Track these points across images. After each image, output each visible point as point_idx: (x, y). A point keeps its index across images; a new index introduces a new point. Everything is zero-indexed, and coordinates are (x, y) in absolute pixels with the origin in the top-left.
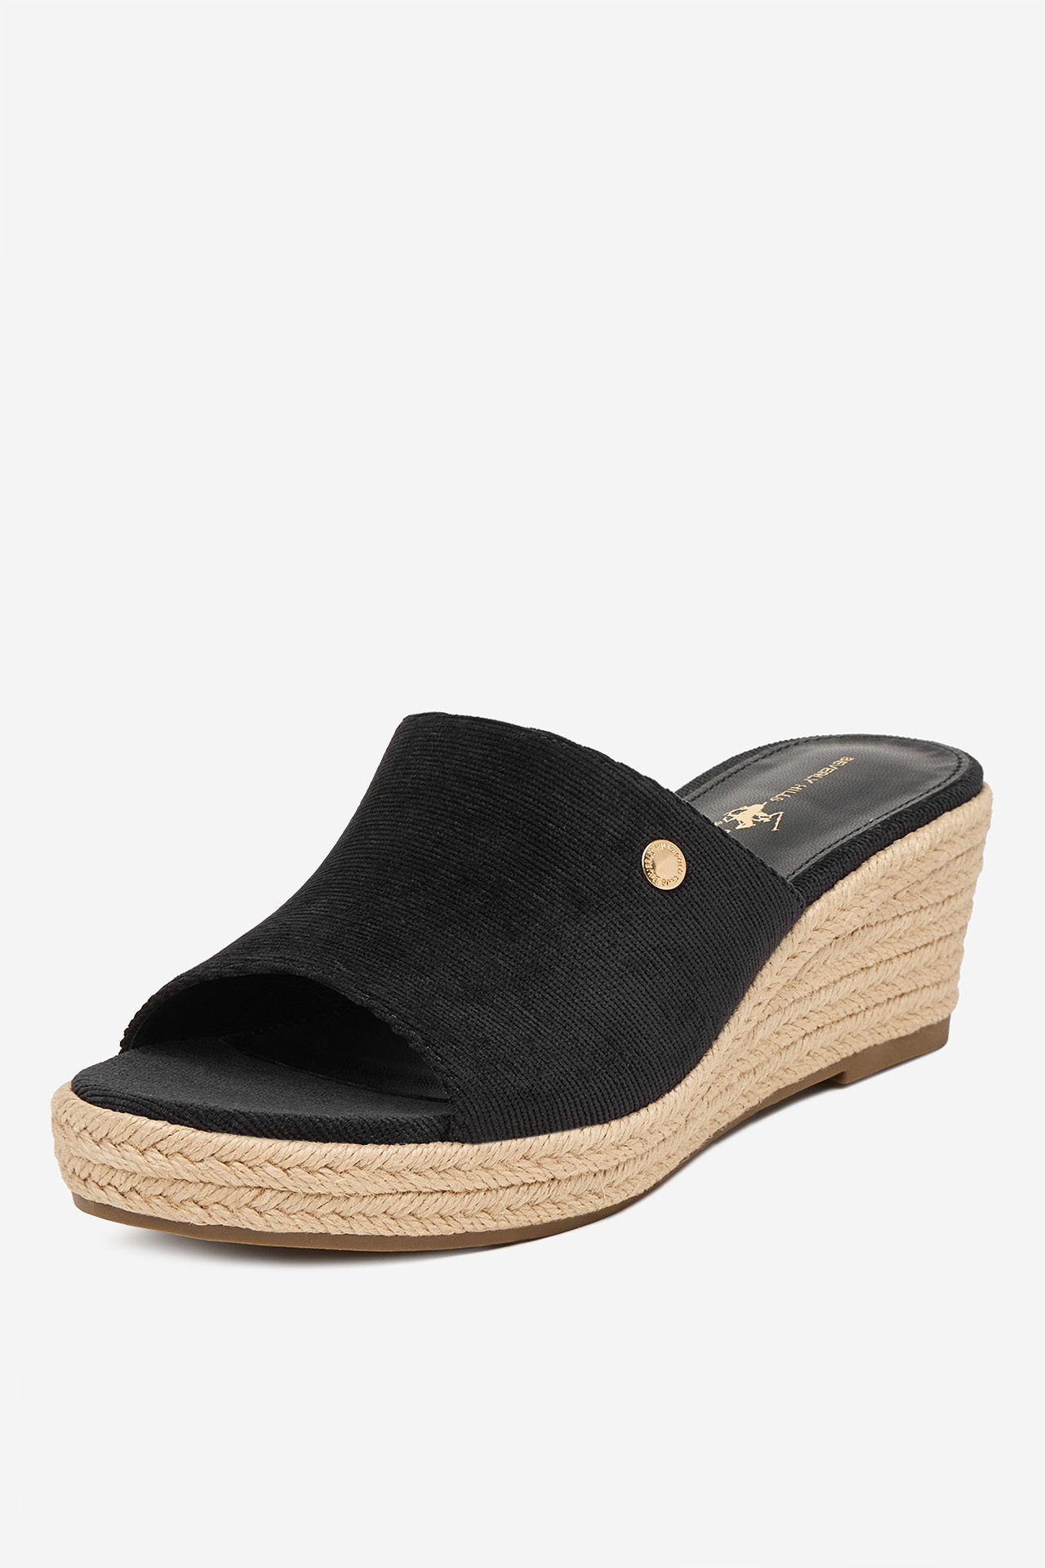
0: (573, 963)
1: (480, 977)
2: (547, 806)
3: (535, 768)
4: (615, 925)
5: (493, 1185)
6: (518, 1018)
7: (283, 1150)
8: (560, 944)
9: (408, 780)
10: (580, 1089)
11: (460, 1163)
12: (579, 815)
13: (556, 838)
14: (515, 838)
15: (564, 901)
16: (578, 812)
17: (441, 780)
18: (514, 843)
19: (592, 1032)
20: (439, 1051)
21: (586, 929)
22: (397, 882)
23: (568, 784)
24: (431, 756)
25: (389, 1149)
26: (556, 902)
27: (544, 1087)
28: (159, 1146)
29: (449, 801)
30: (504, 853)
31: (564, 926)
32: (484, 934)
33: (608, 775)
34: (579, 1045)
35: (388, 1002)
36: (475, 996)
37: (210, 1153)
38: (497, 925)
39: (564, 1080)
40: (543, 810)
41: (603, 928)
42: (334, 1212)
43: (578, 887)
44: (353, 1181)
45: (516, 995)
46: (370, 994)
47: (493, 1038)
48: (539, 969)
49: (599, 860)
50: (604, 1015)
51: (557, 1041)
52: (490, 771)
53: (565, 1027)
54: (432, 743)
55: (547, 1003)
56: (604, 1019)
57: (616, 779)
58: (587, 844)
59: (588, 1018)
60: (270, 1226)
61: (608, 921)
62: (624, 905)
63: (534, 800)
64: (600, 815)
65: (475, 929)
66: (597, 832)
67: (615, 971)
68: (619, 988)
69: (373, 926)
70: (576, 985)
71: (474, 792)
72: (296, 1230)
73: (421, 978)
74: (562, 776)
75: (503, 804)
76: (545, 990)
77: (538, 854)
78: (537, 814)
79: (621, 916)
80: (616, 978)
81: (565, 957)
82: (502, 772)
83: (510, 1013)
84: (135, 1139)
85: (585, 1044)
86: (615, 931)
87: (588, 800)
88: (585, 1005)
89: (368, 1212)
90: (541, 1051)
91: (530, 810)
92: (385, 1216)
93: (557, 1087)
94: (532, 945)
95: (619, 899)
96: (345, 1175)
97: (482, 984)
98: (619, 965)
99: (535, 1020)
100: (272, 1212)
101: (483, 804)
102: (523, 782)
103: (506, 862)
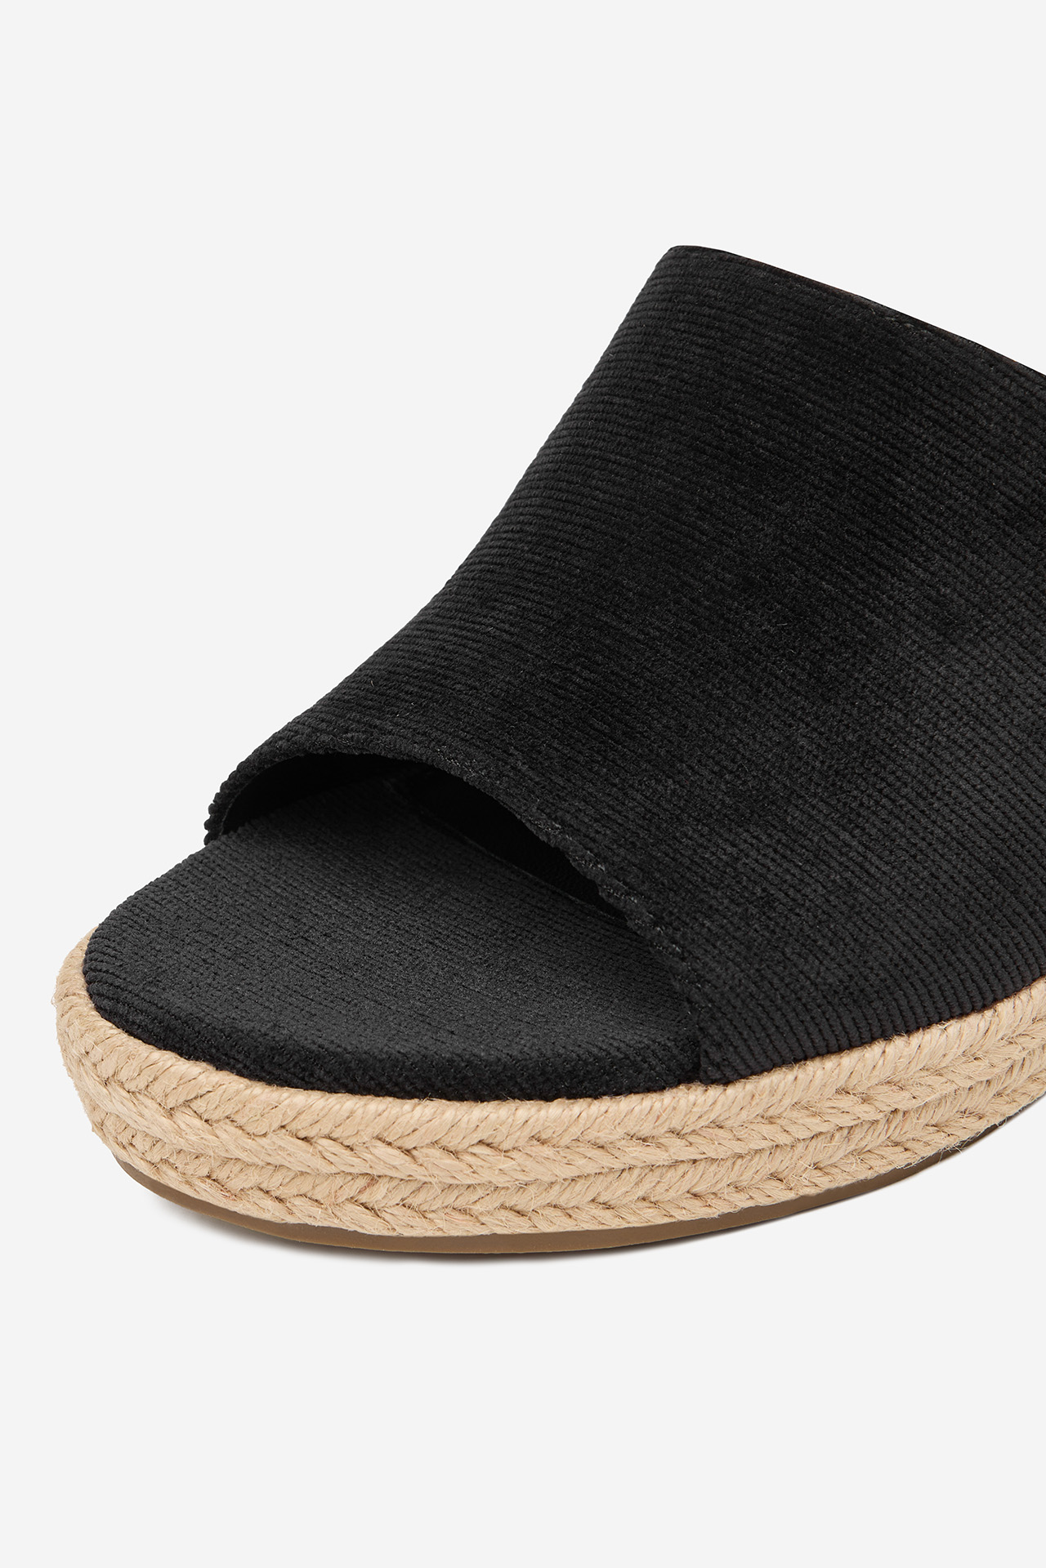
0: (932, 737)
1: (764, 772)
2: (893, 446)
3: (873, 376)
4: (1010, 661)
5: (783, 1139)
6: (830, 849)
7: (403, 1120)
8: (909, 704)
9: (663, 380)
10: (940, 969)
11: (721, 1118)
12: (948, 461)
13: (908, 506)
14: (835, 506)
15: (920, 624)
16: (948, 455)
17: (716, 386)
18: (833, 515)
19: (963, 860)
20: (678, 936)
21: (957, 672)
22: (632, 584)
23: (931, 406)
24: (701, 336)
25: (592, 1107)
26: (904, 626)
27: (872, 977)
28: (194, 1105)
29: (726, 431)
30: (816, 534)
31: (917, 670)
32: (775, 689)
33: (1002, 388)
34: (940, 887)
35: (594, 840)
36: (752, 812)
37: (276, 1125)
38: (798, 671)
39: (910, 958)
40: (886, 453)
41: (987, 669)
42: (503, 1207)
43: (944, 596)
44: (529, 1164)
45: (827, 803)
46: (562, 823)
47: (781, 895)
48: (870, 753)
49: (983, 544)
50: (986, 825)
51: (898, 884)
52: (797, 377)
53: (914, 857)
54: (706, 310)
55: (884, 814)
56: (985, 832)
57: (1015, 395)
58: (962, 516)
59: (958, 836)
60: (394, 1229)
61: (995, 655)
62: (1026, 624)
63: (872, 434)
64: (986, 461)
65: (761, 679)
66: (981, 492)
67: (1007, 744)
68: (1015, 773)
69: (585, 674)
70: (937, 777)
71: (771, 416)
72: (439, 1234)
73: (658, 781)
74: (920, 390)
75: (818, 441)
76: (880, 791)
77: (875, 536)
78: (875, 460)
79: (1020, 644)
80: (1008, 756)
81: (918, 726)
82: (817, 380)
83: (816, 839)
84: (157, 1089)
85: (950, 884)
86: (1008, 673)
87: (966, 435)
88: (952, 811)
89: (562, 1201)
90: (868, 909)
91: (863, 452)
92: (592, 1206)
93: (895, 973)
94: (860, 708)
95: (1017, 613)
96: (514, 1154)
97: (768, 788)
98: (1014, 732)
99: (861, 849)
100: (396, 1211)
101: (784, 439)
102: (852, 401)
103: (819, 551)
